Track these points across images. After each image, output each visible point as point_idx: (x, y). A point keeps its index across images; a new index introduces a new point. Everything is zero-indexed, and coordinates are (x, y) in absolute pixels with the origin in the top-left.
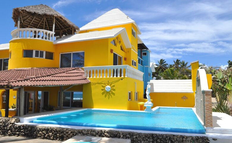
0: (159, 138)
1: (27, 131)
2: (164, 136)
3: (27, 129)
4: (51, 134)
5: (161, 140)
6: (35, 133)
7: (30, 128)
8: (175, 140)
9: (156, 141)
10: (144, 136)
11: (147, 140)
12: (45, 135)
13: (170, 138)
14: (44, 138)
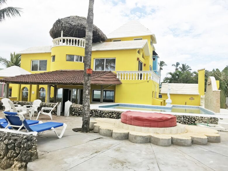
0: (187, 118)
1: (97, 114)
2: (191, 117)
3: (97, 112)
4: (115, 115)
5: (188, 119)
6: (103, 114)
7: (99, 112)
8: (198, 119)
9: (186, 119)
10: (178, 117)
11: (180, 119)
12: (111, 116)
13: (194, 118)
14: (110, 118)
